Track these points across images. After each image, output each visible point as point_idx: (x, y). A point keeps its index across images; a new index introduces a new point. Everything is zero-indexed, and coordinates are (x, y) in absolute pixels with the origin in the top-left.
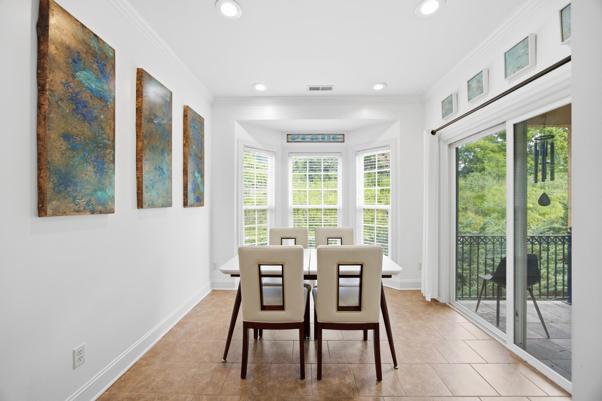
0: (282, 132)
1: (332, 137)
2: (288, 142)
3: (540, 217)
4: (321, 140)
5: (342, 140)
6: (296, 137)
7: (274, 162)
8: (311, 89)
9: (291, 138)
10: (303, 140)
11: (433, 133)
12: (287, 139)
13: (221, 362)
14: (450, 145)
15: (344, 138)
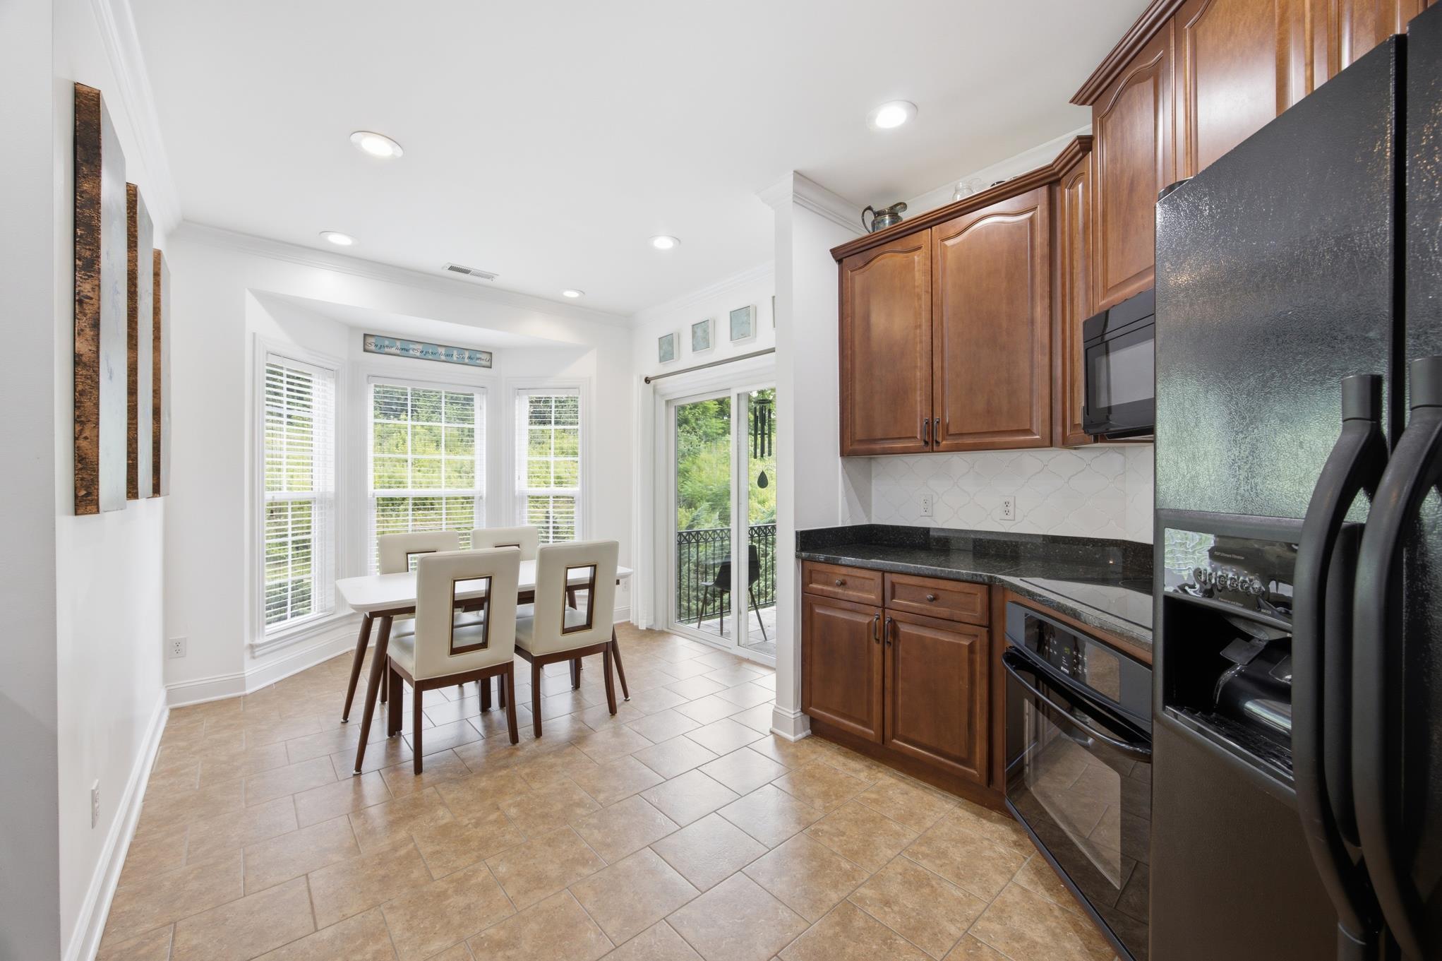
0: (352, 328)
1: (467, 354)
2: (365, 350)
3: (759, 506)
4: (443, 358)
5: (488, 364)
6: (387, 343)
7: (333, 392)
8: (452, 268)
9: (374, 342)
10: (404, 353)
11: (647, 380)
12: (364, 344)
13: (352, 775)
14: (668, 402)
15: (491, 360)
